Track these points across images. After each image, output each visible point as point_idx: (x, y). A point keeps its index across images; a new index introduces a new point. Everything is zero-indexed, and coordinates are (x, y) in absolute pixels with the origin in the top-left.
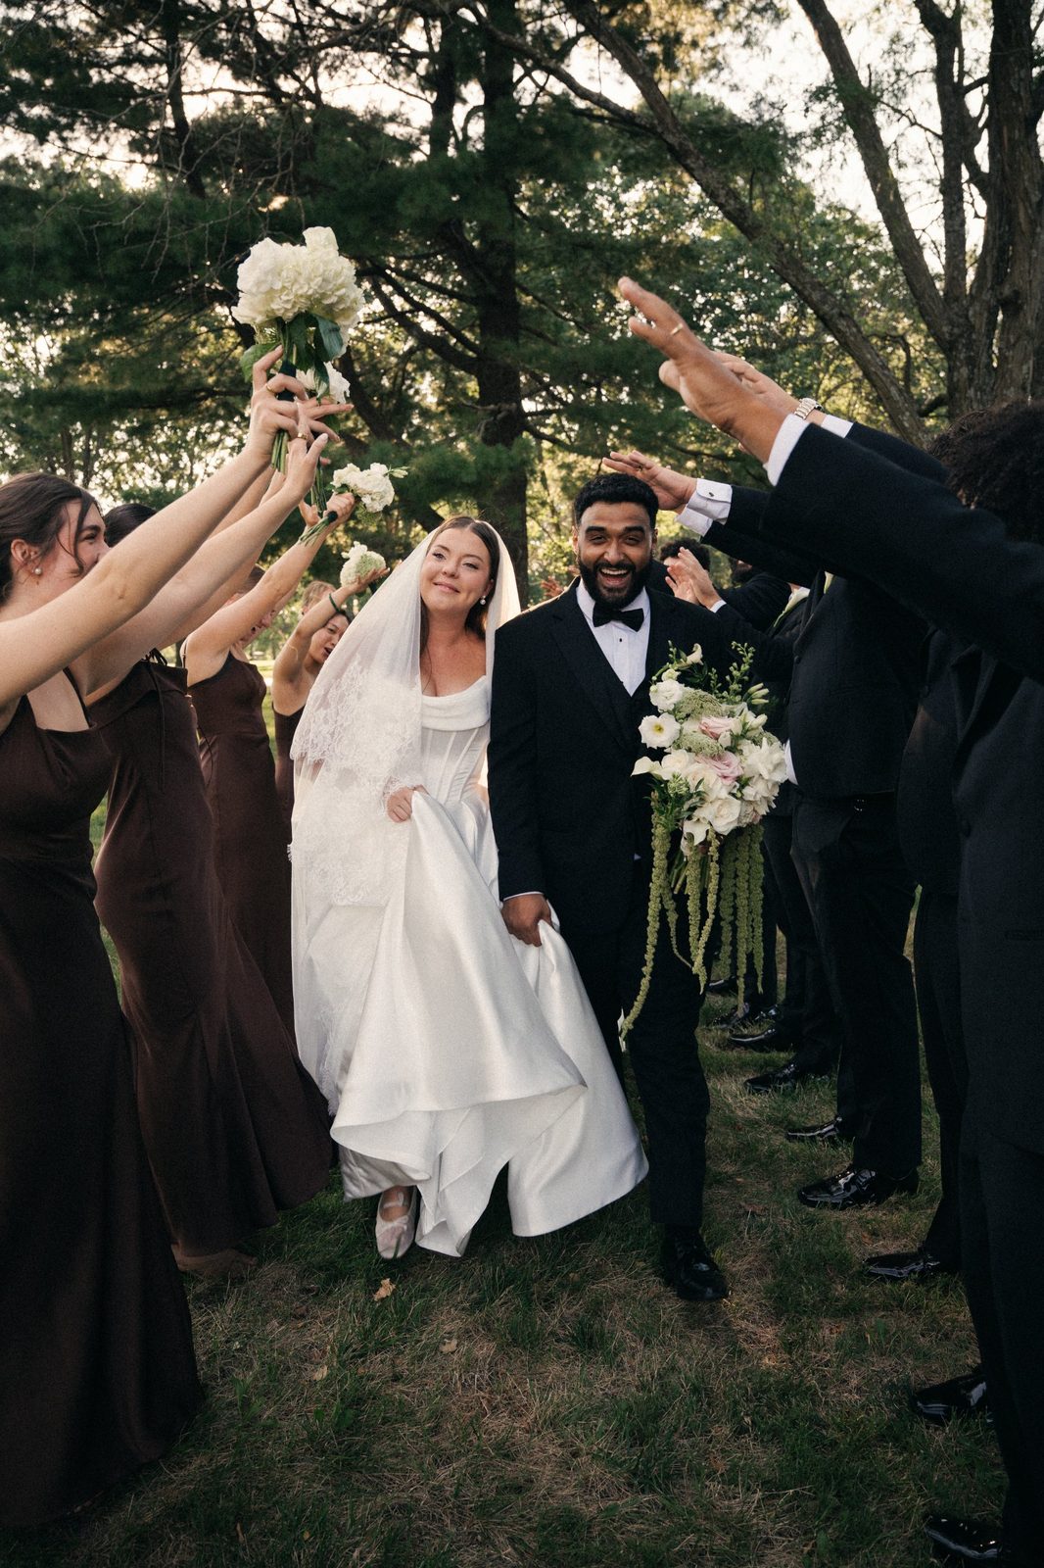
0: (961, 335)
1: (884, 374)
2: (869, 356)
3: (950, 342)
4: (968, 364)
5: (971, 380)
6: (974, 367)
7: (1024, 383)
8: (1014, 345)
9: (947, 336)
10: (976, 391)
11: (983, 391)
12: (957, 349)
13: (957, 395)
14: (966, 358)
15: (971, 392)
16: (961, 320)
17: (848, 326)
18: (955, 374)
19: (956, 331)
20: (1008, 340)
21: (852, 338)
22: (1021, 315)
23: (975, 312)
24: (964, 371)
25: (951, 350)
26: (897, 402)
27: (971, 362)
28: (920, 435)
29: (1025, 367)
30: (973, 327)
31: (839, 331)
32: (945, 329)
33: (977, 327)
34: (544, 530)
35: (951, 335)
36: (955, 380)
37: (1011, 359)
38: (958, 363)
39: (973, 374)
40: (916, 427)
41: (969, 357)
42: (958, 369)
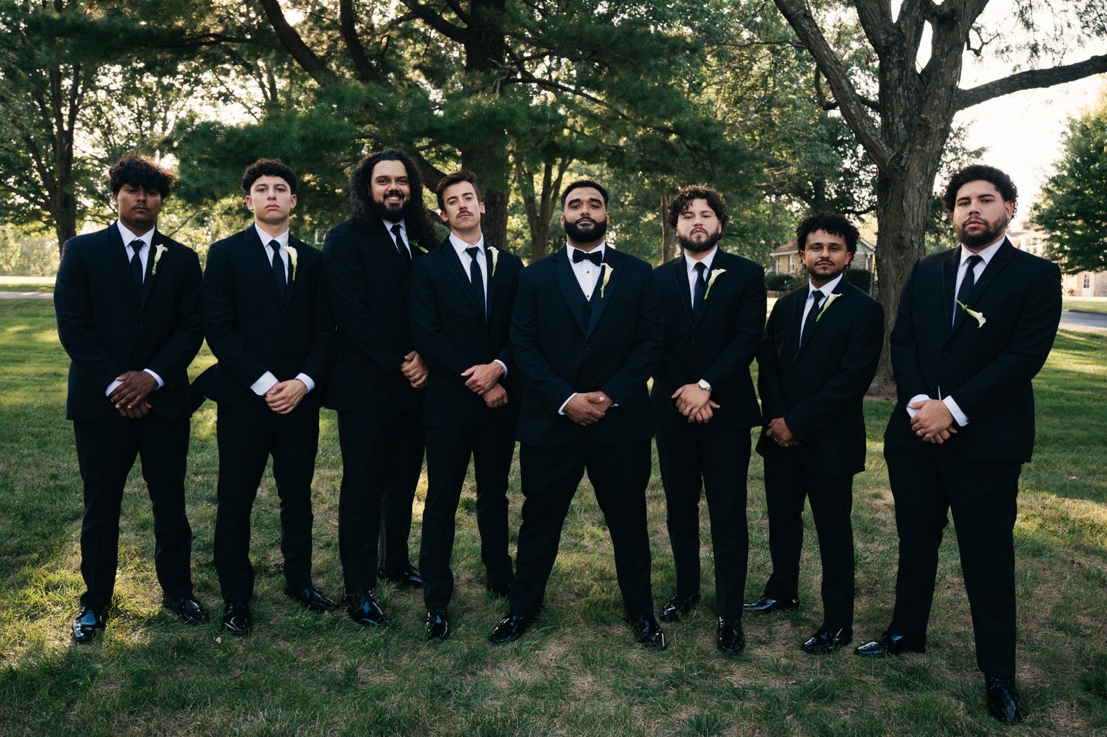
0: (895, 43)
1: (837, 69)
2: (826, 53)
3: (885, 47)
4: (899, 67)
5: (900, 80)
6: (903, 69)
7: (952, 85)
8: (947, 54)
9: (883, 42)
10: (904, 90)
11: (909, 90)
12: (890, 53)
13: (889, 92)
14: (897, 62)
15: (900, 90)
16: (895, 31)
17: (810, 26)
18: (888, 74)
19: (891, 38)
20: (943, 48)
21: (813, 37)
22: (956, 28)
23: (906, 25)
24: (896, 72)
25: (885, 54)
26: (846, 92)
27: (901, 66)
28: (864, 121)
29: (954, 72)
30: (904, 37)
31: (802, 29)
32: (882, 37)
33: (908, 37)
35: (887, 42)
36: (888, 79)
37: (943, 64)
38: (891, 66)
39: (902, 75)
40: (860, 115)
41: (900, 62)
42: (891, 70)
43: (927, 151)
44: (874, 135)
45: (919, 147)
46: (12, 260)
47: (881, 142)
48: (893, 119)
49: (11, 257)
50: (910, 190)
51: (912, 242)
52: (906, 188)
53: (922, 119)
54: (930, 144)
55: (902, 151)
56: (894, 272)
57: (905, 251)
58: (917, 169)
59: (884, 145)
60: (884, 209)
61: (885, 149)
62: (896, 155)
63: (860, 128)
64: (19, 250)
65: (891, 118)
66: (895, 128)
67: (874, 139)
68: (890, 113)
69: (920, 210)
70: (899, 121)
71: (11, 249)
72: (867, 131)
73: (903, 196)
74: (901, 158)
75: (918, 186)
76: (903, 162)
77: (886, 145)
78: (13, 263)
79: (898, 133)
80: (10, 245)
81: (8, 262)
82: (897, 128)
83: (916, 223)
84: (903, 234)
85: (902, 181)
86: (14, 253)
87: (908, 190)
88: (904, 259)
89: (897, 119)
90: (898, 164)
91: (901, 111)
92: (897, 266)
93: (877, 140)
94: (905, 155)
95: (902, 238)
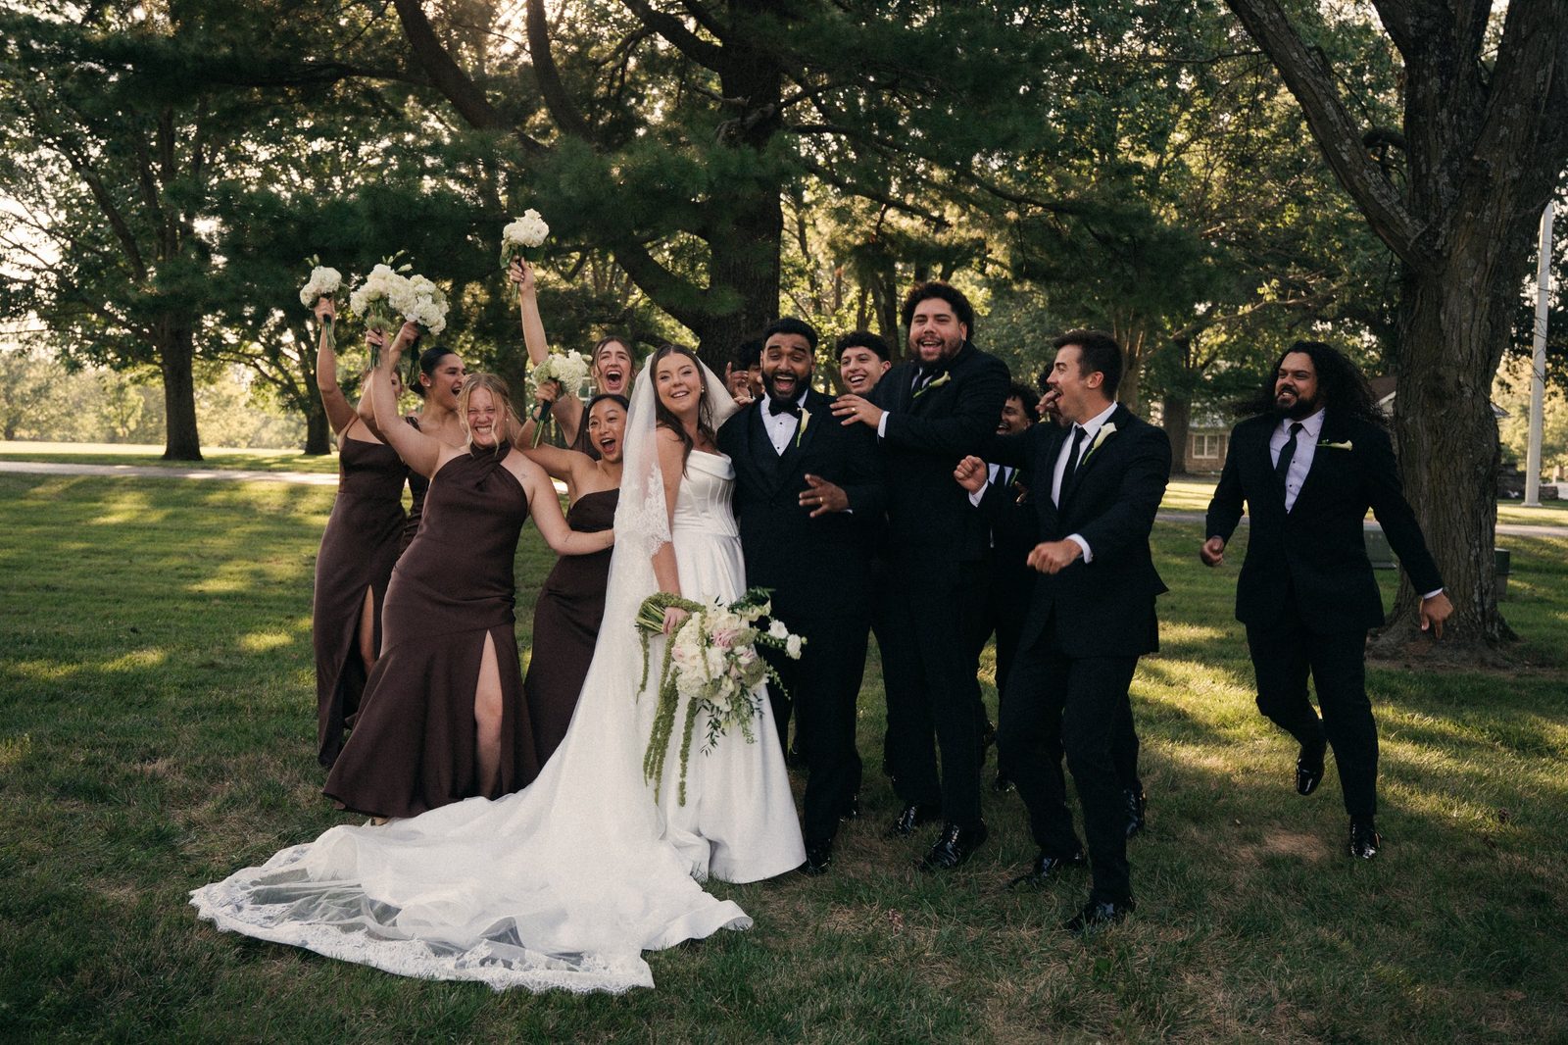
0: (1432, 31)
1: (1317, 83)
2: (1295, 55)
4: (1441, 73)
5: (1443, 97)
6: (1449, 78)
7: (1537, 98)
8: (1526, 39)
9: (1411, 31)
10: (1450, 114)
11: (1461, 114)
12: (1426, 49)
13: (1421, 119)
14: (1438, 65)
15: (1443, 115)
16: (1436, 9)
18: (1421, 87)
19: (1425, 23)
24: (1435, 84)
25: (1416, 52)
26: (1333, 124)
27: (1446, 70)
28: (1365, 173)
29: (1540, 73)
30: (1452, 17)
31: (1253, 16)
32: (1409, 21)
33: (1460, 18)
34: (798, 306)
35: (1418, 28)
36: (1419, 96)
37: (1518, 61)
38: (1426, 72)
39: (1448, 87)
40: (1360, 162)
41: (1443, 64)
42: (1425, 80)
43: (1486, 220)
44: (1383, 196)
45: (1469, 214)
46: (131, 419)
47: (1399, 209)
48: (1429, 169)
49: (129, 416)
50: (1454, 293)
51: (1459, 385)
52: (1446, 289)
53: (1475, 164)
54: (1491, 208)
55: (1438, 223)
56: (1426, 441)
57: (1447, 402)
58: (1465, 254)
59: (1404, 214)
60: (1409, 329)
61: (1407, 220)
62: (1428, 231)
63: (1358, 184)
64: (141, 405)
65: (1424, 167)
66: (1431, 183)
67: (1385, 204)
68: (1422, 158)
69: (1475, 328)
70: (1440, 171)
71: (130, 404)
72: (1371, 190)
73: (1439, 304)
74: (1437, 235)
75: (1469, 283)
76: (1440, 242)
77: (1410, 214)
78: (132, 425)
79: (1437, 192)
80: (129, 397)
81: (124, 423)
82: (1436, 183)
83: (1466, 350)
84: (1441, 371)
85: (1437, 276)
86: (134, 409)
87: (1449, 292)
88: (1446, 416)
89: (1435, 169)
90: (1430, 247)
91: (1444, 153)
92: (1432, 430)
93: (1392, 206)
94: (1443, 230)
95: (1439, 378)
